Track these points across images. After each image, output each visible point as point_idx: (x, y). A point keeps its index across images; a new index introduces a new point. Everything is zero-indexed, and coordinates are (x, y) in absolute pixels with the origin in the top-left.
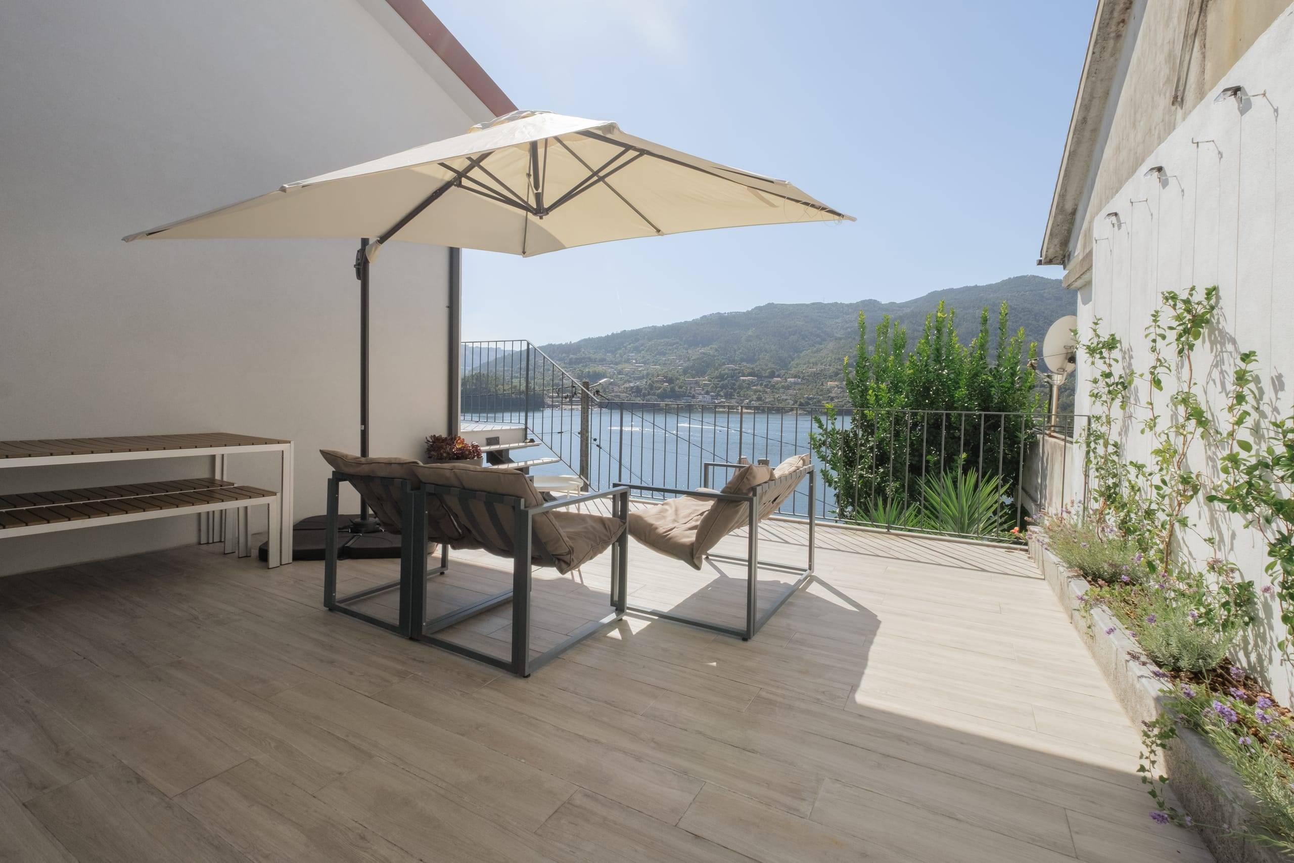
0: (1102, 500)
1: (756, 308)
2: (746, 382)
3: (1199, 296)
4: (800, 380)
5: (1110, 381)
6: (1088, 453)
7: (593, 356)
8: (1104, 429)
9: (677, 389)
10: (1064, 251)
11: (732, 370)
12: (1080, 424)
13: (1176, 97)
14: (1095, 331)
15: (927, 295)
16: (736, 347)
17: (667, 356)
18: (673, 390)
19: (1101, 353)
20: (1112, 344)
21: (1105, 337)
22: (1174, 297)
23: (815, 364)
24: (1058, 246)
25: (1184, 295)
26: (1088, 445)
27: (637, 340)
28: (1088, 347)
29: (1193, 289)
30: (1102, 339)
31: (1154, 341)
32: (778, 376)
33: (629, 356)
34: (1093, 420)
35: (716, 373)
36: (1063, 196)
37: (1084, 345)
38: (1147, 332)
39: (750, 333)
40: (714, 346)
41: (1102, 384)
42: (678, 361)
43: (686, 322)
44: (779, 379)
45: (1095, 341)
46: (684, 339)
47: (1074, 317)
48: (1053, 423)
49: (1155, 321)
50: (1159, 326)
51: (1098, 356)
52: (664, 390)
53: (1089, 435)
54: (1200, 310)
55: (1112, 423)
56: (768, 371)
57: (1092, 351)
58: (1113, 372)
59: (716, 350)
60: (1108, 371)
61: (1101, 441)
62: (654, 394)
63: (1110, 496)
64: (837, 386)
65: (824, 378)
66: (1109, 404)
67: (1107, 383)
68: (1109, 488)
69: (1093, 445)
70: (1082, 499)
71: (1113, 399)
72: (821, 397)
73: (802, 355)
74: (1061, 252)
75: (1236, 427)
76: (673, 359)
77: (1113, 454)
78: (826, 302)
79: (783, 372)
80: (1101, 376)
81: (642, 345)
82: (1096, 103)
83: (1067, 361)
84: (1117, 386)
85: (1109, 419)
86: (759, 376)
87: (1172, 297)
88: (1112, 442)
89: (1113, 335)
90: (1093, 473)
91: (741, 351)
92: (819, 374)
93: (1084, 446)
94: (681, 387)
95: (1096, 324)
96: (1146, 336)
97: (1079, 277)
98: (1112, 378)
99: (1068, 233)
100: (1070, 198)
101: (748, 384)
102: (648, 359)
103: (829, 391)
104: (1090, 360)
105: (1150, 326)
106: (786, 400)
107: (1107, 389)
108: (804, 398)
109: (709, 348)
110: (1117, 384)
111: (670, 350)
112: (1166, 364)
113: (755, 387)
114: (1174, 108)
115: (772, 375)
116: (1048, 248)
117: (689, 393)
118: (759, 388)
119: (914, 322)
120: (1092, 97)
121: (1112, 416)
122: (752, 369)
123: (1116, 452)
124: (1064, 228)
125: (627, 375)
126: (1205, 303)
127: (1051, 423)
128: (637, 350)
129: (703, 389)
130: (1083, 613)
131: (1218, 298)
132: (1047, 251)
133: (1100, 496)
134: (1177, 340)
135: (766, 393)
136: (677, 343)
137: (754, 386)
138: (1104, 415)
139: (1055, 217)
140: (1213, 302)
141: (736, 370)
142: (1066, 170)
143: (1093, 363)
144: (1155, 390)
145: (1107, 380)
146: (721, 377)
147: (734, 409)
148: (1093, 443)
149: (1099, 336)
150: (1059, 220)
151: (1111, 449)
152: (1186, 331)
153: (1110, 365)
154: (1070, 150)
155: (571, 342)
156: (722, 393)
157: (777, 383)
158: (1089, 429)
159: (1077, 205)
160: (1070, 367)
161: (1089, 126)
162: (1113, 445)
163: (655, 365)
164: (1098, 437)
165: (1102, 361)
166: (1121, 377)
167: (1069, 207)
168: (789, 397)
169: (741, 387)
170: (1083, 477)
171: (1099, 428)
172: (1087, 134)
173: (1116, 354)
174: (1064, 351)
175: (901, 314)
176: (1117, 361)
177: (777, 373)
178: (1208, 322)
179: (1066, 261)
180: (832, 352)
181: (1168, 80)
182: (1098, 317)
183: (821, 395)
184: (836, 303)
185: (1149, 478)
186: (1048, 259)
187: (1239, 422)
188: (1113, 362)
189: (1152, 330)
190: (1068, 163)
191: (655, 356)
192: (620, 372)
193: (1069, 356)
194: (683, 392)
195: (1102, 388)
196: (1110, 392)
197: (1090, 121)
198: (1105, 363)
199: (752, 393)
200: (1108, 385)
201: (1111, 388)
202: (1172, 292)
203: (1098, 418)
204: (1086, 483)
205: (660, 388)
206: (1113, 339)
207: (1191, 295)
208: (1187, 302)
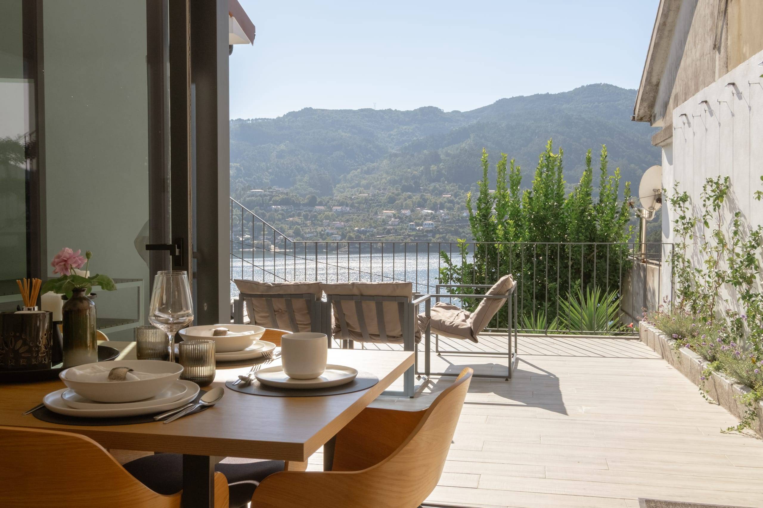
0: (682, 297)
1: (290, 114)
3: (722, 181)
4: (348, 209)
5: (685, 221)
6: (673, 268)
8: (682, 252)
10: (651, 112)
11: (260, 196)
12: (667, 250)
13: (715, 46)
14: (676, 190)
15: (495, 103)
19: (679, 204)
20: (684, 199)
21: (681, 194)
22: (711, 181)
23: (367, 187)
24: (647, 108)
25: (715, 180)
26: (673, 263)
28: (672, 200)
29: (719, 177)
30: (679, 195)
31: (705, 201)
32: (320, 204)
34: (675, 246)
36: (650, 73)
37: (670, 199)
38: (702, 196)
39: (282, 147)
41: (680, 223)
44: (322, 208)
45: (676, 196)
47: (659, 166)
48: (643, 252)
49: (705, 190)
50: (706, 193)
51: (678, 206)
53: (673, 256)
54: (723, 188)
55: (686, 248)
56: (307, 197)
57: (674, 202)
58: (686, 216)
60: (683, 215)
61: (680, 260)
63: (686, 294)
64: (394, 215)
65: (377, 206)
66: (684, 235)
67: (683, 223)
68: (685, 288)
69: (676, 263)
70: (671, 300)
71: (686, 233)
72: (375, 230)
73: (349, 176)
74: (649, 113)
75: (735, 247)
77: (687, 267)
78: (377, 108)
79: (326, 198)
80: (680, 218)
82: (672, 14)
83: (655, 201)
84: (688, 225)
85: (685, 245)
86: (297, 205)
87: (710, 181)
88: (687, 260)
89: (685, 193)
90: (677, 279)
92: (371, 200)
93: (671, 263)
95: (676, 185)
96: (701, 198)
97: (664, 141)
98: (685, 219)
99: (653, 99)
100: (655, 74)
103: (385, 222)
104: (674, 208)
105: (703, 193)
106: (332, 234)
107: (683, 227)
108: (354, 231)
110: (688, 223)
112: (710, 214)
114: (714, 51)
115: (313, 202)
116: (639, 109)
118: (296, 219)
119: (481, 135)
120: (669, 10)
121: (686, 243)
122: (287, 194)
123: (689, 266)
124: (651, 95)
126: (724, 184)
127: (642, 252)
130: (675, 351)
131: (730, 181)
132: (639, 112)
133: (681, 294)
134: (713, 203)
135: (306, 226)
137: (291, 217)
138: (682, 243)
139: (644, 87)
140: (728, 184)
141: (265, 195)
142: (652, 55)
143: (675, 210)
144: (705, 227)
145: (683, 221)
148: (676, 262)
149: (677, 193)
150: (647, 89)
151: (686, 264)
152: (717, 198)
153: (684, 212)
154: (655, 42)
157: (320, 212)
158: (673, 252)
159: (659, 80)
160: (658, 206)
161: (668, 28)
162: (687, 262)
164: (679, 257)
165: (680, 209)
166: (690, 219)
167: (654, 80)
168: (335, 231)
170: (671, 283)
171: (679, 251)
172: (666, 33)
173: (687, 204)
174: (653, 193)
175: (467, 126)
176: (688, 209)
177: (319, 200)
178: (726, 194)
179: (653, 120)
180: (387, 173)
181: (711, 30)
182: (677, 182)
183: (375, 227)
184: (390, 110)
185: (704, 277)
186: (640, 117)
187: (736, 244)
188: (686, 210)
189: (703, 195)
190: (653, 51)
193: (657, 197)
195: (680, 227)
196: (684, 228)
197: (668, 25)
198: (681, 210)
199: (287, 226)
200: (684, 224)
201: (685, 226)
202: (711, 178)
203: (678, 245)
204: (672, 287)
206: (686, 195)
207: (719, 180)
208: (717, 183)
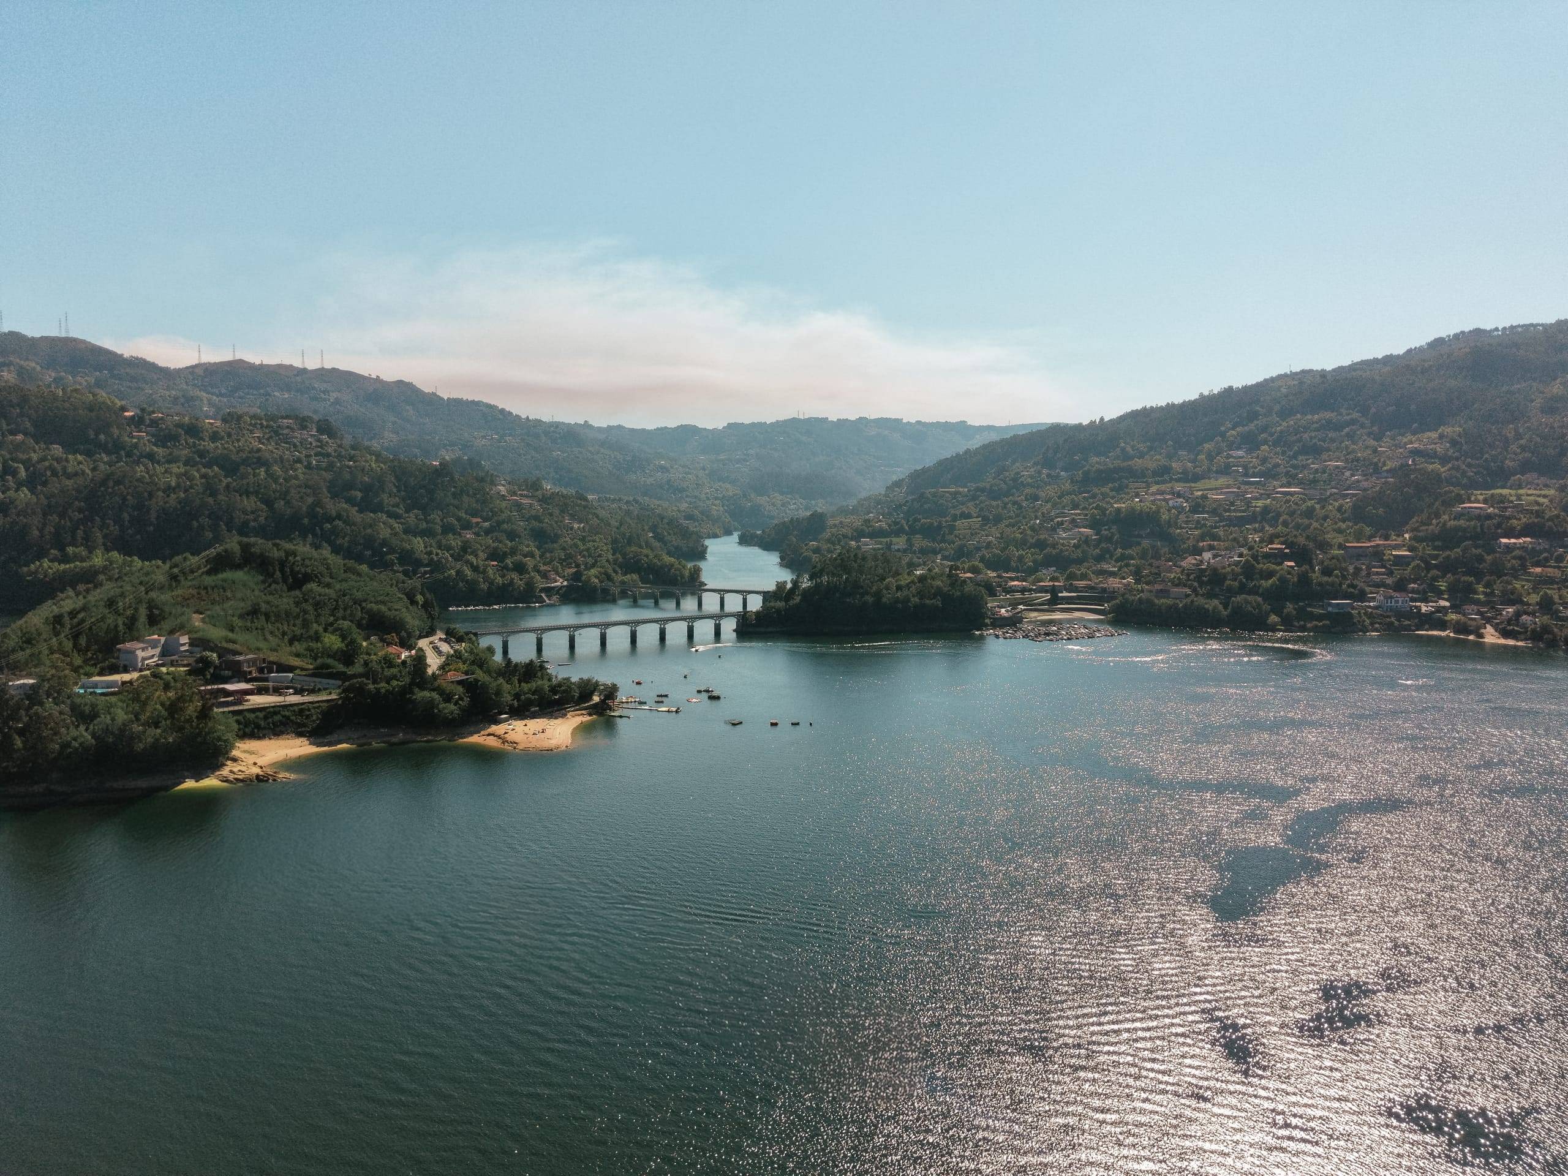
2: (1517, 553)
7: (1137, 463)
9: (1316, 575)
16: (1509, 431)
17: (1324, 456)
18: (1304, 580)
27: (1253, 416)
33: (1229, 456)
35: (1433, 528)
40: (1448, 430)
42: (1348, 474)
43: (1388, 359)
46: (1373, 410)
52: (1282, 580)
59: (1454, 443)
62: (1254, 591)
76: (1337, 467)
81: (1264, 429)
91: (1522, 442)
94: (1326, 572)
101: (1521, 558)
102: (1277, 465)
109: (1434, 435)
111: (1333, 440)
113: (1538, 570)
117: (1354, 586)
125: (1214, 512)
128: (1250, 442)
129: (1390, 573)
136: (1353, 422)
146: (1447, 538)
147: (1469, 633)
155: (1102, 419)
156: (1443, 585)
163: (1289, 485)
169: (1498, 571)
191: (1295, 457)
192: (1198, 505)
194: (1332, 584)
205: (1270, 574)
